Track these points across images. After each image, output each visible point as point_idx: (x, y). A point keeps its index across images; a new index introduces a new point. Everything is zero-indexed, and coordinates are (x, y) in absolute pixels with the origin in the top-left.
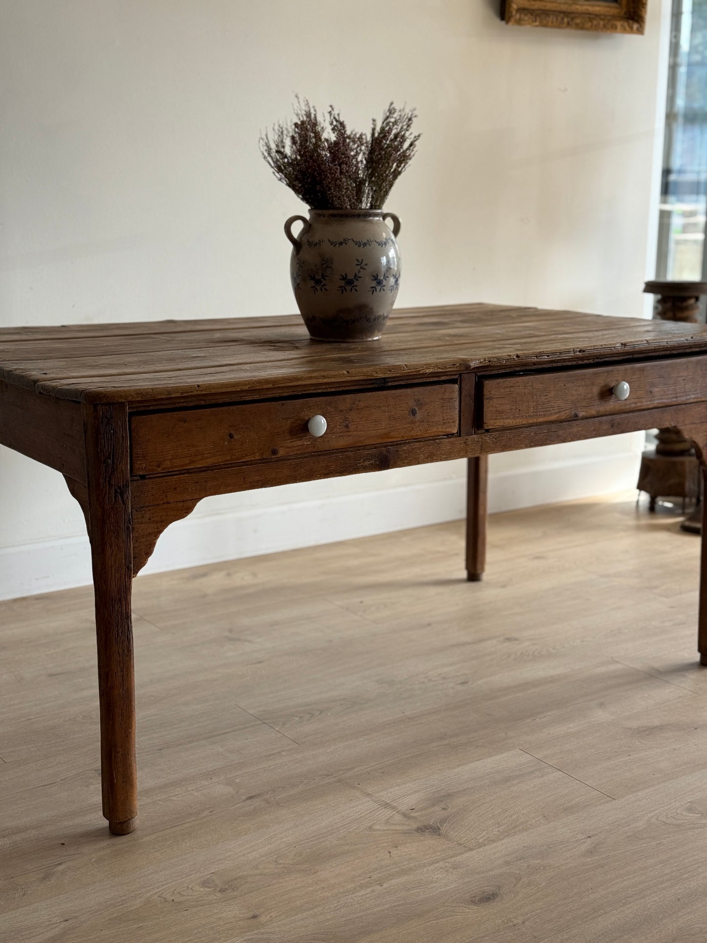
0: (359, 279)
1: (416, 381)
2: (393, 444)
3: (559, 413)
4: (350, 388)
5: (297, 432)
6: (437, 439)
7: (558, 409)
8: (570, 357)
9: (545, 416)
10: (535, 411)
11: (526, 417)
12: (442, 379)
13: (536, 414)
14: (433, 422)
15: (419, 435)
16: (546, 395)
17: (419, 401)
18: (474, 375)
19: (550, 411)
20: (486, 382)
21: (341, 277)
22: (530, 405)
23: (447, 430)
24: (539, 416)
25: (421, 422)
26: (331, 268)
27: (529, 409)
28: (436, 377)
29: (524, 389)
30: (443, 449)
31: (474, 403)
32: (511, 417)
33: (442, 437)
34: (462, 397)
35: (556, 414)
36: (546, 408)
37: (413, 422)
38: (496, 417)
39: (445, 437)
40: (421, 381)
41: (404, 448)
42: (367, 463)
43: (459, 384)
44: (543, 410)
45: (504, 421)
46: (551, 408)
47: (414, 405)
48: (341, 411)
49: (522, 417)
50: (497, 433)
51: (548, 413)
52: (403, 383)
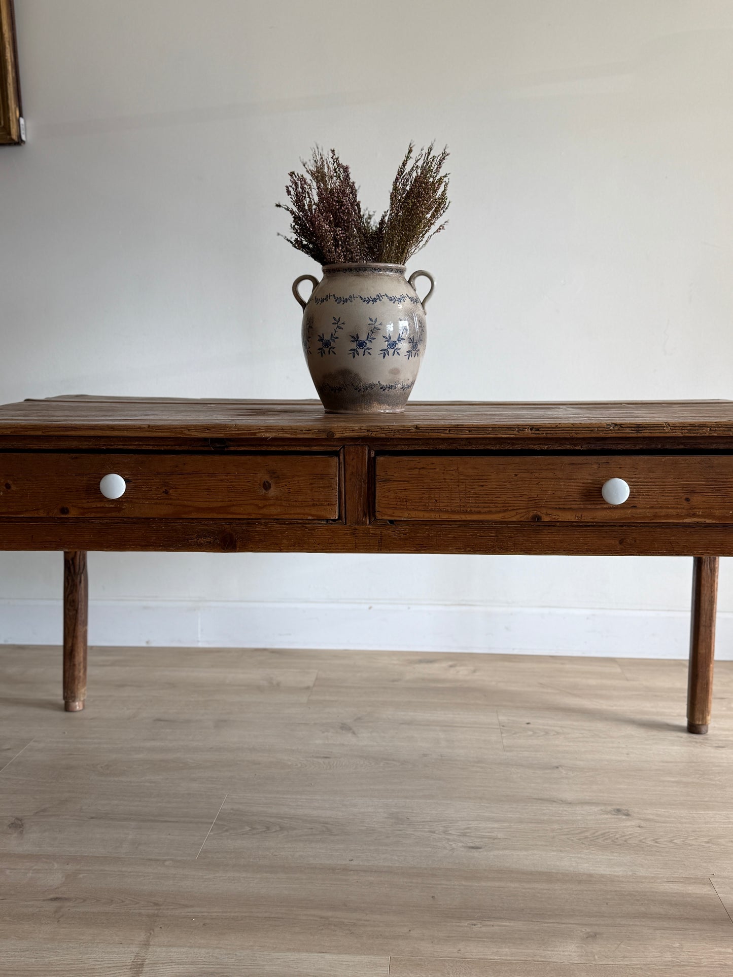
0: (372, 340)
1: (273, 449)
2: (242, 522)
3: (505, 511)
4: (173, 448)
5: (95, 491)
6: (309, 524)
7: (503, 506)
8: (512, 436)
9: (479, 513)
10: (463, 504)
11: (447, 512)
12: (315, 449)
13: (464, 509)
14: (296, 501)
15: (275, 515)
16: (483, 486)
17: (274, 473)
18: (367, 449)
19: (489, 507)
20: (380, 459)
21: (319, 338)
22: (454, 496)
23: (319, 513)
24: (470, 513)
25: (277, 499)
26: (312, 328)
27: (452, 501)
28: (305, 446)
29: (443, 473)
30: (318, 538)
31: (367, 485)
32: (420, 508)
33: (315, 521)
34: (347, 476)
35: (499, 512)
36: (483, 503)
37: (265, 498)
38: (396, 506)
39: (322, 522)
40: (281, 449)
41: (258, 529)
42: (202, 540)
43: (342, 457)
44: (477, 505)
45: (409, 512)
46: (490, 503)
47: (266, 478)
48: (158, 473)
49: (440, 511)
50: (408, 527)
51: (486, 510)
52: (253, 449)
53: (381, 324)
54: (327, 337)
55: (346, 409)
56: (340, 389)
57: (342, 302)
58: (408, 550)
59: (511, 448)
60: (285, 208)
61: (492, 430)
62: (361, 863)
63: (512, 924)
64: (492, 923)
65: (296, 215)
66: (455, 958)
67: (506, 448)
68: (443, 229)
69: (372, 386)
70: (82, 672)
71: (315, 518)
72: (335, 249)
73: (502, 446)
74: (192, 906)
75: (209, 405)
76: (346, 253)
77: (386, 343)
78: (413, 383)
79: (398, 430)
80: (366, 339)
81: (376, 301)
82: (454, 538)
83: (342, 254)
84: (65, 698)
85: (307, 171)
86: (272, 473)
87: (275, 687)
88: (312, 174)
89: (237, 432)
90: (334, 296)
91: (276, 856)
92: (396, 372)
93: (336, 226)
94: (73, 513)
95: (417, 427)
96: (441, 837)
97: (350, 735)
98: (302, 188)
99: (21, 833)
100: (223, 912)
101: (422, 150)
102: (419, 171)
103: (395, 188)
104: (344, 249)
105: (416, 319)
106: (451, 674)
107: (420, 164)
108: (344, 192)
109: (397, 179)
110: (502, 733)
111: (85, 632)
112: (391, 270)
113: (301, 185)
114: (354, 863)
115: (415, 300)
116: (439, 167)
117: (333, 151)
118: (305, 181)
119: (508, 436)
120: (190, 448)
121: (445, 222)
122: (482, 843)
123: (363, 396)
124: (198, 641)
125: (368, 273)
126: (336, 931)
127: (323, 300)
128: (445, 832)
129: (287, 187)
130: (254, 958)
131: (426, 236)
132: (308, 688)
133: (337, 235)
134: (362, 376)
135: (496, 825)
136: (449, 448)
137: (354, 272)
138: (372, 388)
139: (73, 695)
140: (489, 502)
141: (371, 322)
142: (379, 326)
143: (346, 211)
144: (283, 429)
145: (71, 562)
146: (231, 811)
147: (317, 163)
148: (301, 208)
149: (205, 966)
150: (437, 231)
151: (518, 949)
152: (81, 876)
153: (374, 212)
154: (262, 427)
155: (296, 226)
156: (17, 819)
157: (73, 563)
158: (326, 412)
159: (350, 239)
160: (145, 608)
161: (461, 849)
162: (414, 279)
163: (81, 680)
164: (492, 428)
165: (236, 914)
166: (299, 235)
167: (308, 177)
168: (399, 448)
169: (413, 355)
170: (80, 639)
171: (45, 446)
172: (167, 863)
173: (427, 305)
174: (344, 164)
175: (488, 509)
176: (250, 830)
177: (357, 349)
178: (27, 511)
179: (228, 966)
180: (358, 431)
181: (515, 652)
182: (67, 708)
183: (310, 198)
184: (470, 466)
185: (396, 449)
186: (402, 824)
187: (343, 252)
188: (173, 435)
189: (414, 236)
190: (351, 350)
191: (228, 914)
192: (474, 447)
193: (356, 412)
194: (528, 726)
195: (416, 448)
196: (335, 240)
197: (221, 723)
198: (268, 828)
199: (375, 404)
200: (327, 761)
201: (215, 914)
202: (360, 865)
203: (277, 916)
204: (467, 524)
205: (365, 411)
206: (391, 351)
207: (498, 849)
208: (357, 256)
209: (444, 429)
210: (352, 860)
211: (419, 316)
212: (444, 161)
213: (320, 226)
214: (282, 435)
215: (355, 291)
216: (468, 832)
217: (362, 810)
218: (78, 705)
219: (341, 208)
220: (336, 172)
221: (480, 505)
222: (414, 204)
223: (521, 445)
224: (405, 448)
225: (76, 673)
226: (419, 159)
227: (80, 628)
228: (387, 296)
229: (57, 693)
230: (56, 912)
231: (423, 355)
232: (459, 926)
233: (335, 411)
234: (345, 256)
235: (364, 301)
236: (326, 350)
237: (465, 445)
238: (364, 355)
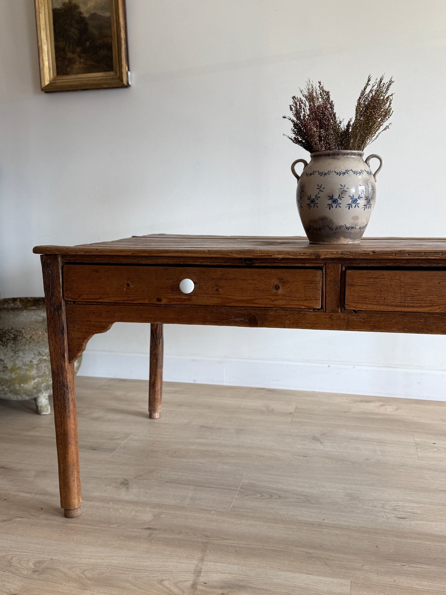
0: (342, 199)
1: (282, 265)
2: (261, 309)
3: (431, 306)
4: (221, 264)
5: (176, 289)
6: (303, 311)
7: (430, 303)
8: (438, 258)
9: (414, 307)
10: (404, 301)
11: (392, 306)
12: (307, 265)
13: (404, 304)
14: (295, 297)
15: (281, 305)
16: (417, 290)
17: (282, 280)
18: (340, 265)
19: (420, 303)
20: (349, 272)
21: (308, 198)
22: (397, 296)
23: (309, 305)
24: (408, 306)
25: (283, 295)
26: (303, 191)
27: (396, 299)
28: (301, 263)
29: (390, 281)
30: (308, 320)
31: (339, 288)
32: (375, 303)
33: (307, 310)
34: (327, 282)
35: (428, 306)
36: (416, 301)
37: (276, 295)
38: (358, 302)
39: (311, 310)
40: (286, 265)
41: (271, 313)
42: (237, 319)
43: (324, 270)
44: (412, 302)
45: (367, 305)
46: (422, 301)
47: (277, 282)
48: (213, 279)
49: (388, 305)
50: (365, 315)
51: (418, 305)
52: (269, 265)
53: (348, 188)
54: (313, 197)
55: (323, 241)
56: (320, 229)
57: (323, 175)
58: (365, 329)
59: (436, 266)
60: (289, 119)
61: (424, 254)
62: (330, 522)
63: (429, 567)
64: (415, 565)
65: (295, 123)
66: (392, 585)
67: (433, 266)
68: (388, 128)
69: (341, 227)
70: (159, 395)
71: (307, 308)
72: (319, 142)
73: (430, 264)
74: (228, 539)
75: (237, 240)
76: (326, 145)
77: (351, 200)
78: (366, 225)
79: (361, 254)
80: (338, 197)
81: (345, 174)
82: (396, 322)
83: (324, 145)
84: (150, 410)
85: (303, 96)
86: (281, 279)
87: (272, 412)
88: (306, 97)
89: (260, 254)
90: (318, 172)
91: (277, 513)
92: (356, 218)
93: (321, 128)
94: (164, 301)
95: (374, 252)
96: (380, 510)
97: (319, 444)
98: (300, 106)
99: (128, 488)
100: (247, 544)
101: (376, 80)
102: (374, 93)
103: (359, 104)
104: (325, 142)
105: (370, 185)
106: (382, 410)
107: (375, 88)
108: (326, 107)
109: (360, 98)
110: (417, 449)
111: (162, 373)
112: (355, 154)
113: (299, 104)
114: (326, 521)
115: (369, 173)
116: (387, 90)
117: (320, 83)
118: (302, 102)
119: (435, 258)
120: (232, 264)
121: (390, 124)
122: (406, 516)
123: (335, 233)
124: (224, 382)
125: (340, 156)
126: (316, 562)
127: (311, 174)
128: (382, 507)
129: (290, 106)
130: (267, 574)
131: (377, 133)
132: (291, 413)
133: (321, 134)
134: (335, 221)
135: (415, 505)
136: (394, 265)
137: (331, 156)
138: (340, 228)
139: (154, 409)
140: (420, 300)
141: (342, 187)
142: (346, 190)
143: (327, 119)
144: (288, 253)
145: (154, 331)
146: (249, 484)
147: (309, 90)
148: (298, 118)
149: (237, 576)
150: (384, 129)
151: (433, 583)
152: (162, 516)
153: (343, 119)
154: (276, 251)
155: (295, 130)
156: (125, 480)
157: (156, 332)
158: (310, 244)
159: (329, 136)
160: (193, 360)
161: (393, 518)
162: (369, 160)
163: (159, 400)
164: (424, 252)
165: (255, 547)
166: (297, 135)
167: (304, 99)
168: (361, 265)
169: (368, 207)
170: (159, 377)
171: (149, 262)
172: (212, 512)
173: (377, 176)
174: (327, 90)
175: (420, 305)
176: (260, 496)
177: (332, 204)
178: (138, 299)
179: (251, 577)
180: (335, 254)
181: (424, 399)
182: (151, 416)
183: (305, 112)
184: (407, 277)
185: (359, 266)
186: (355, 501)
187: (324, 144)
188: (222, 256)
189: (370, 133)
190: (328, 205)
191: (250, 546)
192: (411, 265)
193: (330, 243)
194: (434, 445)
195: (372, 265)
196: (320, 137)
197: (239, 431)
198: (271, 496)
199: (342, 238)
200: (305, 458)
201: (242, 545)
202: (329, 523)
203: (279, 549)
204: (404, 314)
205: (335, 243)
206: (354, 205)
207: (417, 520)
208: (333, 146)
209: (391, 253)
210: (324, 520)
211: (372, 183)
212: (390, 86)
213: (311, 129)
214: (287, 256)
215: (332, 168)
216: (397, 508)
217: (329, 490)
218: (157, 415)
219: (324, 117)
220: (321, 95)
221: (414, 302)
222: (371, 113)
223: (442, 264)
224: (365, 265)
225: (156, 396)
226: (375, 85)
227: (159, 370)
228: (352, 171)
229: (145, 408)
230: (149, 536)
231: (373, 207)
232: (394, 565)
233: (316, 243)
234: (325, 147)
235: (337, 174)
236: (312, 205)
237: (405, 264)
238: (336, 208)
